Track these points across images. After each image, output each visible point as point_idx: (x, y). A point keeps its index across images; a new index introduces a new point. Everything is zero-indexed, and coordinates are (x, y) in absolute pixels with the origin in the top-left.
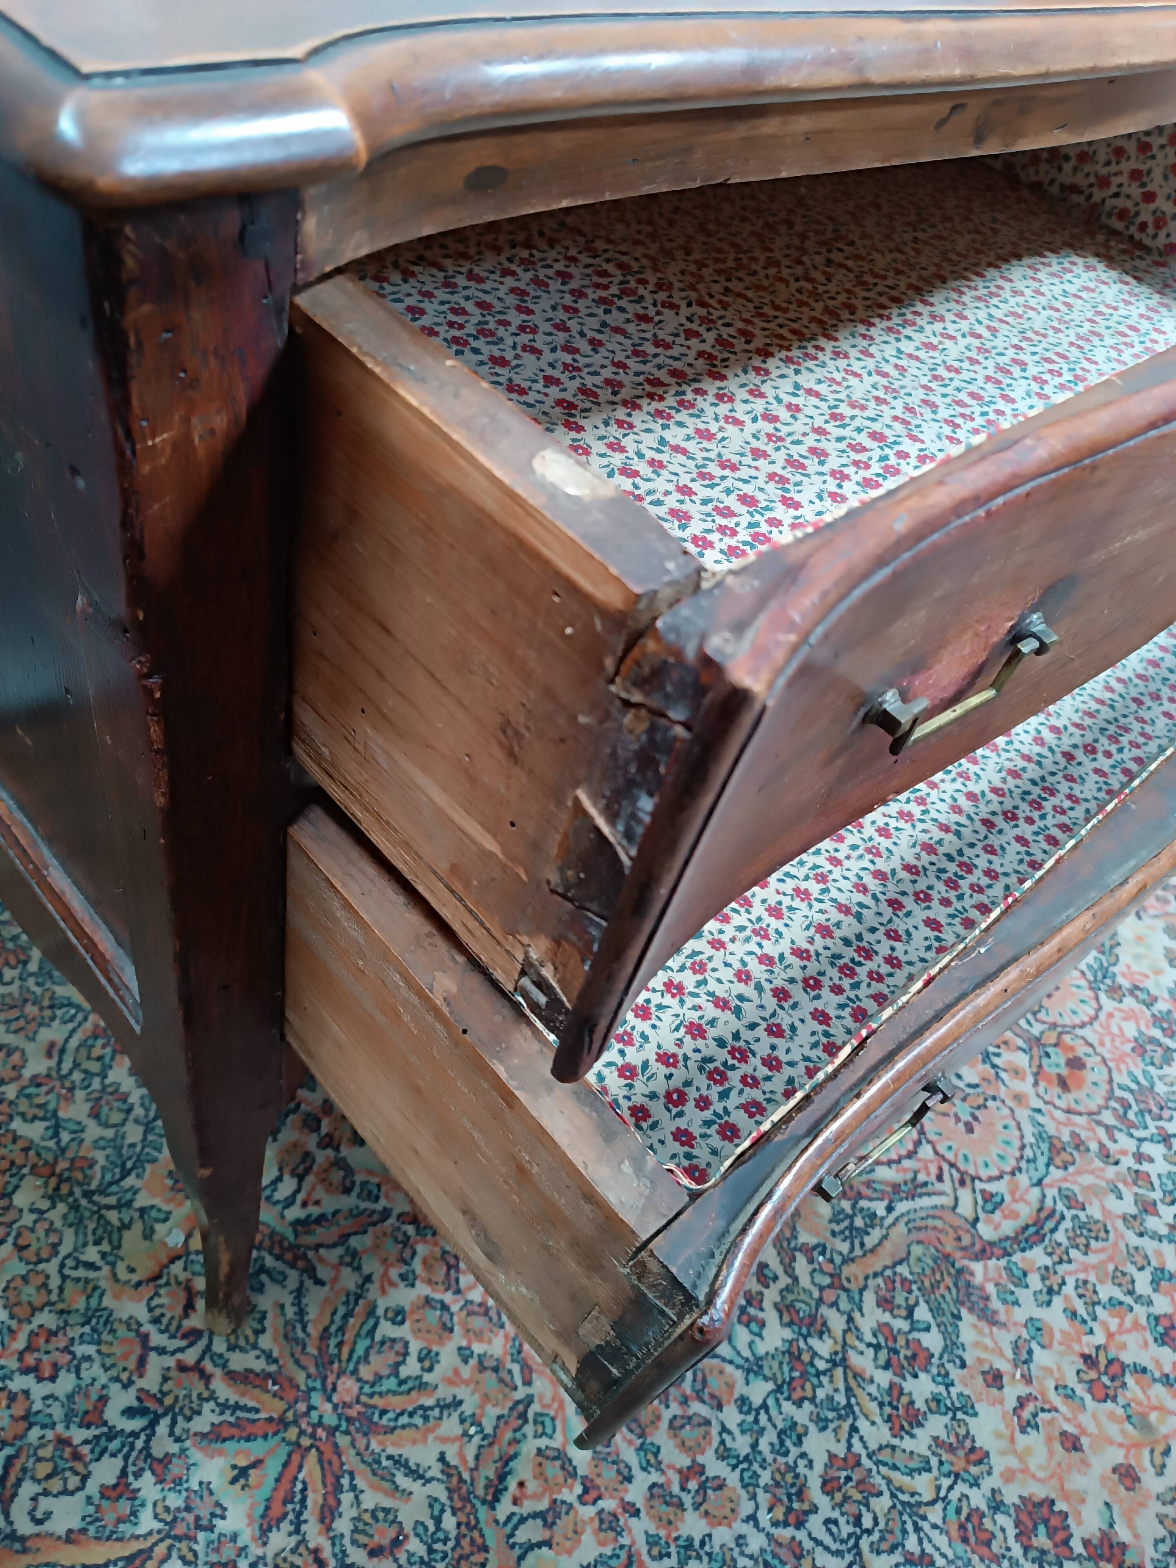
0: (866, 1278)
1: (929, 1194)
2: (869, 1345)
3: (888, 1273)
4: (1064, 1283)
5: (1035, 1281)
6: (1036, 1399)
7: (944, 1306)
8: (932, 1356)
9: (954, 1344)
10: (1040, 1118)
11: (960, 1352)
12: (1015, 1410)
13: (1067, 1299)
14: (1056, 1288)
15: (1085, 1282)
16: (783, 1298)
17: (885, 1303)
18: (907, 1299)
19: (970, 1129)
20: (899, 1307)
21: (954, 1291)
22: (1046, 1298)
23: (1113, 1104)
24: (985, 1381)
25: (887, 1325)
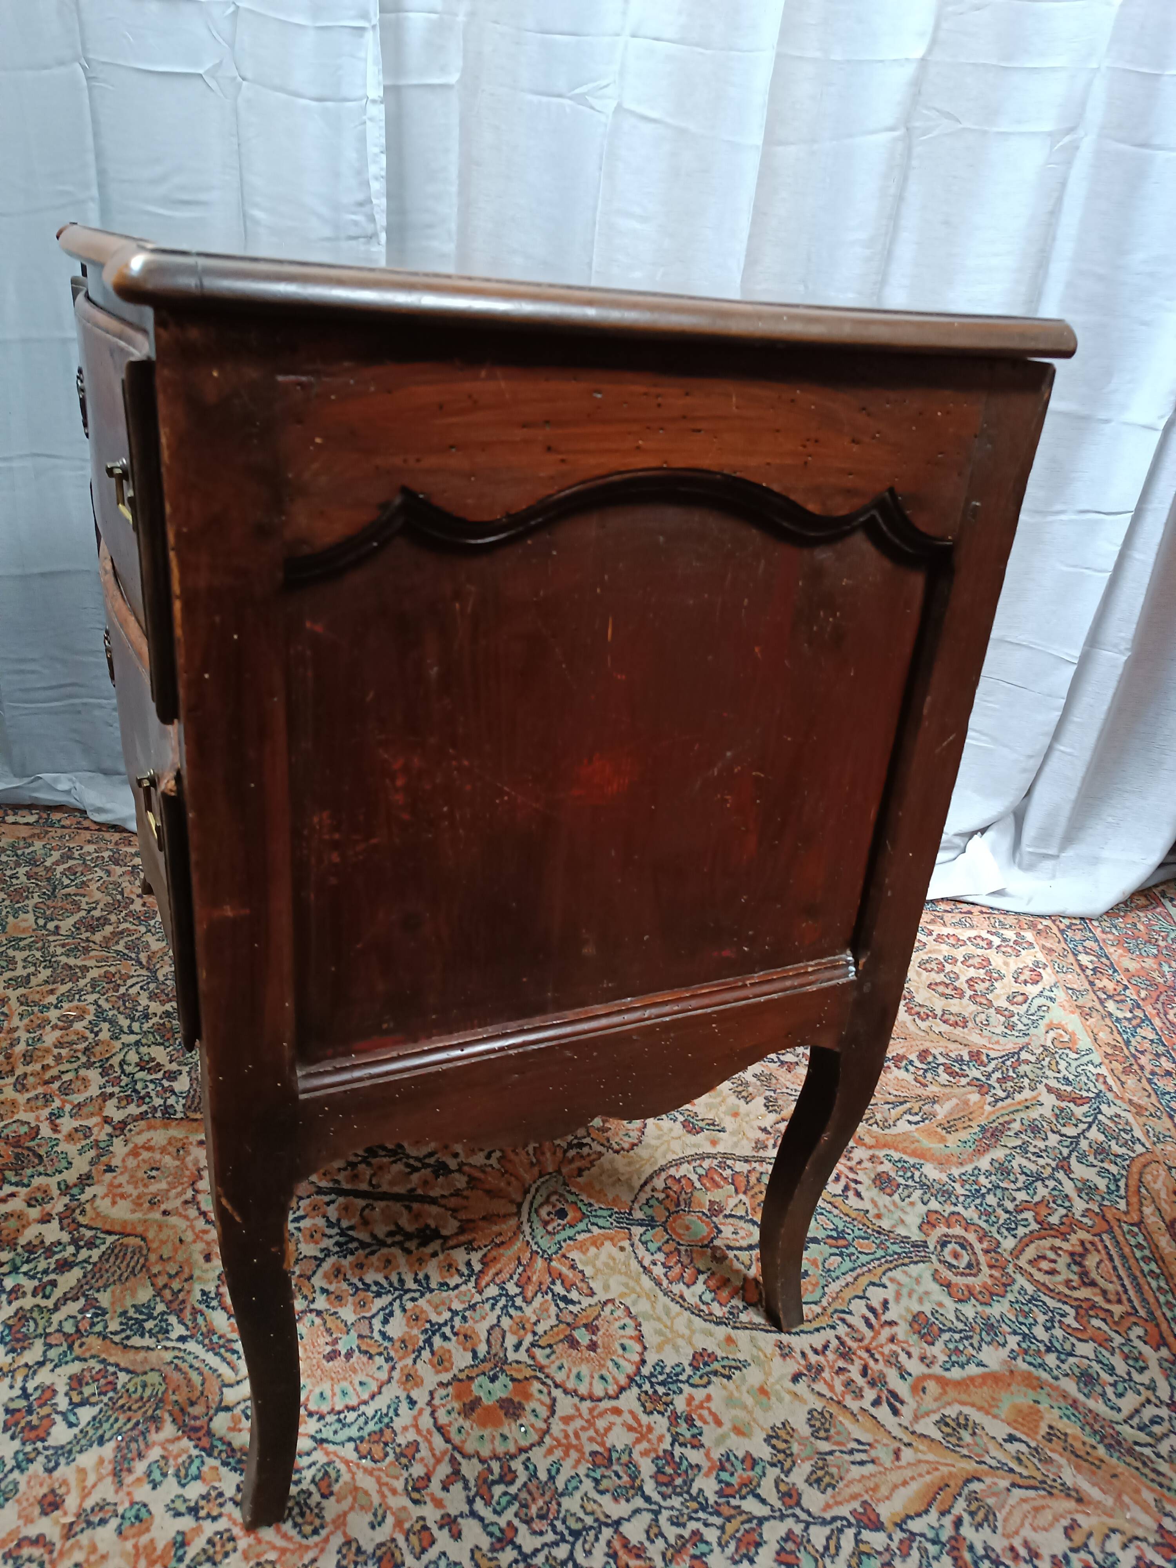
0: (93, 1357)
1: (224, 1359)
2: (24, 1389)
3: (111, 1369)
4: (214, 1519)
5: (194, 1491)
6: (51, 1552)
7: (106, 1426)
8: (43, 1440)
9: (70, 1452)
10: (404, 1407)
11: (62, 1460)
12: (26, 1538)
13: (198, 1530)
14: (202, 1513)
15: (232, 1539)
16: (31, 1310)
17: (76, 1382)
18: (94, 1394)
19: (332, 1356)
20: (81, 1393)
21: (130, 1425)
22: (182, 1508)
23: (495, 1466)
24: (45, 1496)
25: (55, 1392)
